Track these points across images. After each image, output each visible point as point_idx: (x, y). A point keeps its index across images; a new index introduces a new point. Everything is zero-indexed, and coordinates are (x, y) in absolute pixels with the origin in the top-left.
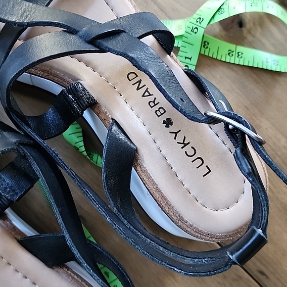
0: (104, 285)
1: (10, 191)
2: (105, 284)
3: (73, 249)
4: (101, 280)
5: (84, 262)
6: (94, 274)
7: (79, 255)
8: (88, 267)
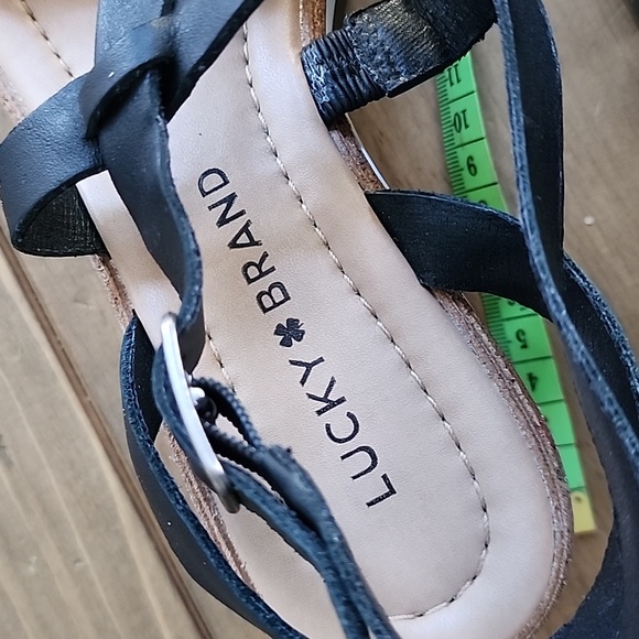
0: (588, 362)
1: (382, 62)
2: (591, 360)
3: (531, 237)
4: (583, 347)
5: (551, 281)
6: (569, 323)
7: (542, 257)
8: (559, 298)
